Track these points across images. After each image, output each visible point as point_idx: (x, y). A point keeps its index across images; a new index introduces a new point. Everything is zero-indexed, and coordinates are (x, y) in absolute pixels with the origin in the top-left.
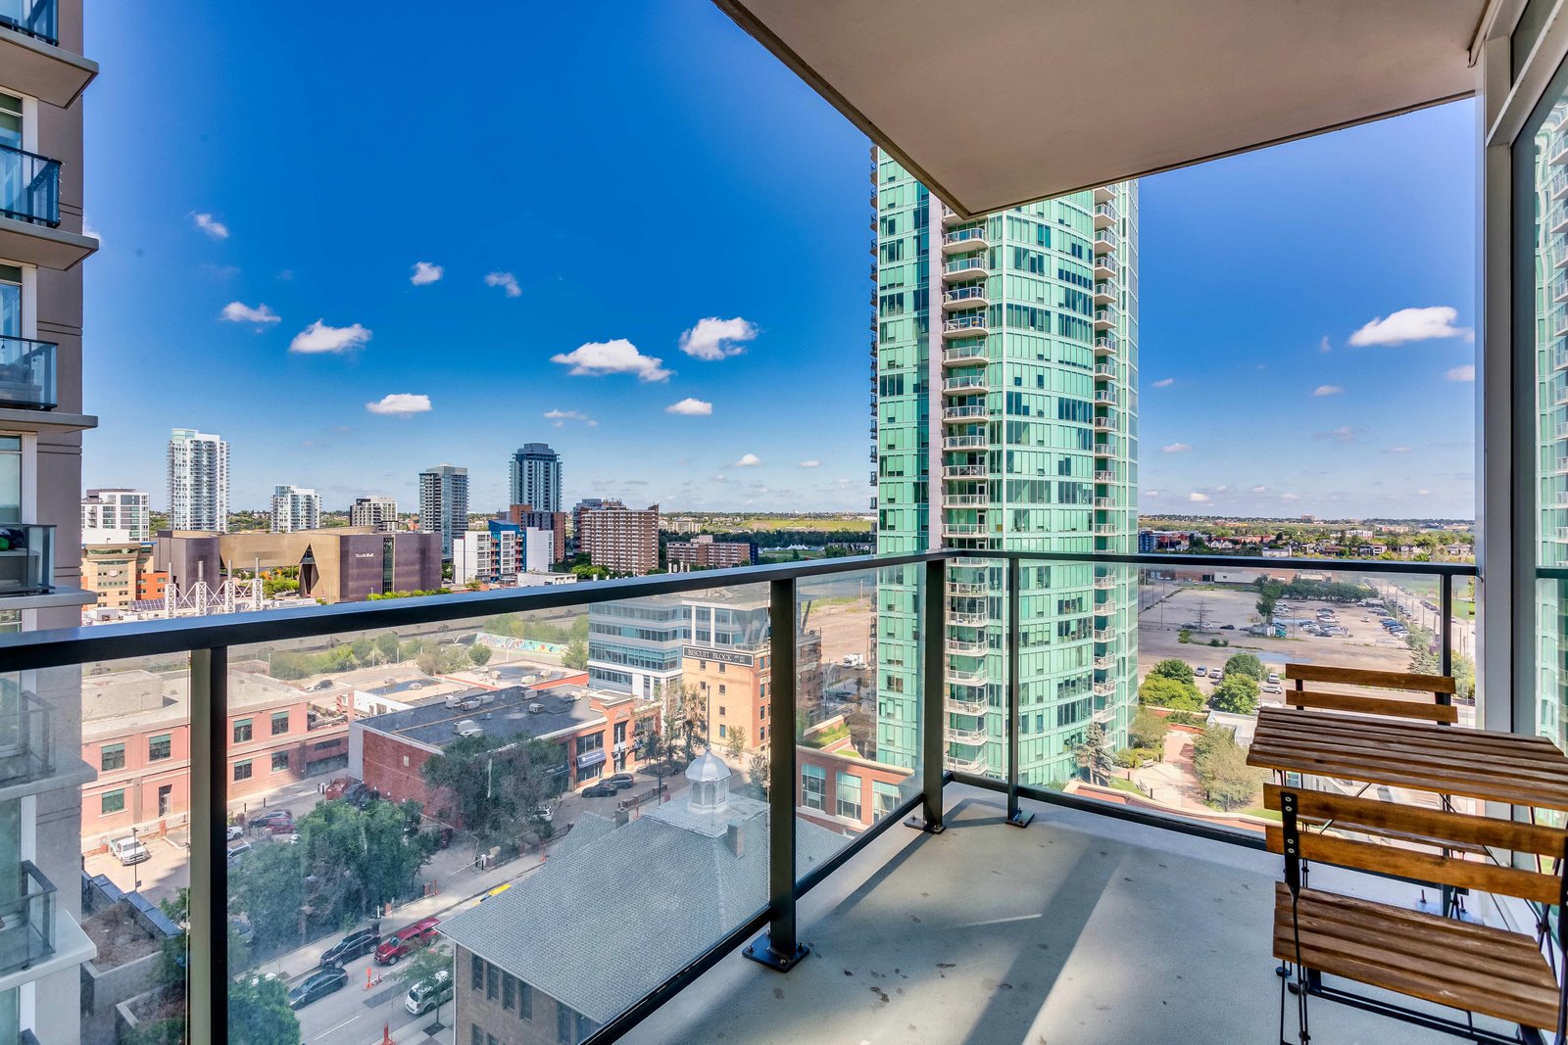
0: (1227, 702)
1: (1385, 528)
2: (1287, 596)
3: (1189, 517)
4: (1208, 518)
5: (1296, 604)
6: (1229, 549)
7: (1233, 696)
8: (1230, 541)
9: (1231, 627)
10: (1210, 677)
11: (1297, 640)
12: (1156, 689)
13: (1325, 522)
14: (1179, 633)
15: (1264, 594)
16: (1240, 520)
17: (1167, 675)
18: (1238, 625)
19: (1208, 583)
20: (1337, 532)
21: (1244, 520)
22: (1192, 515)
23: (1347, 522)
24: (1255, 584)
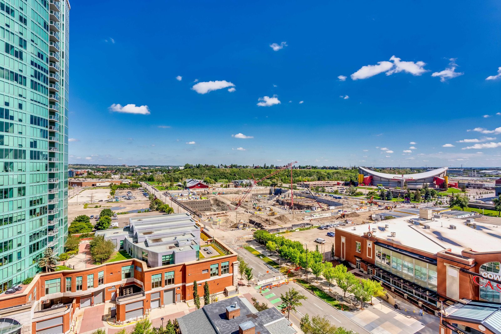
0: (101, 226)
1: (143, 168)
2: (119, 189)
3: (87, 165)
4: (94, 165)
5: (121, 191)
6: (101, 175)
7: (103, 223)
8: (101, 173)
9: (102, 201)
10: (95, 218)
11: (122, 202)
12: (75, 227)
13: (129, 166)
14: (84, 205)
15: (112, 189)
16: (104, 166)
17: (80, 221)
18: (104, 200)
19: (94, 187)
20: (132, 169)
21: (106, 166)
22: (88, 164)
23: (134, 166)
24: (109, 186)
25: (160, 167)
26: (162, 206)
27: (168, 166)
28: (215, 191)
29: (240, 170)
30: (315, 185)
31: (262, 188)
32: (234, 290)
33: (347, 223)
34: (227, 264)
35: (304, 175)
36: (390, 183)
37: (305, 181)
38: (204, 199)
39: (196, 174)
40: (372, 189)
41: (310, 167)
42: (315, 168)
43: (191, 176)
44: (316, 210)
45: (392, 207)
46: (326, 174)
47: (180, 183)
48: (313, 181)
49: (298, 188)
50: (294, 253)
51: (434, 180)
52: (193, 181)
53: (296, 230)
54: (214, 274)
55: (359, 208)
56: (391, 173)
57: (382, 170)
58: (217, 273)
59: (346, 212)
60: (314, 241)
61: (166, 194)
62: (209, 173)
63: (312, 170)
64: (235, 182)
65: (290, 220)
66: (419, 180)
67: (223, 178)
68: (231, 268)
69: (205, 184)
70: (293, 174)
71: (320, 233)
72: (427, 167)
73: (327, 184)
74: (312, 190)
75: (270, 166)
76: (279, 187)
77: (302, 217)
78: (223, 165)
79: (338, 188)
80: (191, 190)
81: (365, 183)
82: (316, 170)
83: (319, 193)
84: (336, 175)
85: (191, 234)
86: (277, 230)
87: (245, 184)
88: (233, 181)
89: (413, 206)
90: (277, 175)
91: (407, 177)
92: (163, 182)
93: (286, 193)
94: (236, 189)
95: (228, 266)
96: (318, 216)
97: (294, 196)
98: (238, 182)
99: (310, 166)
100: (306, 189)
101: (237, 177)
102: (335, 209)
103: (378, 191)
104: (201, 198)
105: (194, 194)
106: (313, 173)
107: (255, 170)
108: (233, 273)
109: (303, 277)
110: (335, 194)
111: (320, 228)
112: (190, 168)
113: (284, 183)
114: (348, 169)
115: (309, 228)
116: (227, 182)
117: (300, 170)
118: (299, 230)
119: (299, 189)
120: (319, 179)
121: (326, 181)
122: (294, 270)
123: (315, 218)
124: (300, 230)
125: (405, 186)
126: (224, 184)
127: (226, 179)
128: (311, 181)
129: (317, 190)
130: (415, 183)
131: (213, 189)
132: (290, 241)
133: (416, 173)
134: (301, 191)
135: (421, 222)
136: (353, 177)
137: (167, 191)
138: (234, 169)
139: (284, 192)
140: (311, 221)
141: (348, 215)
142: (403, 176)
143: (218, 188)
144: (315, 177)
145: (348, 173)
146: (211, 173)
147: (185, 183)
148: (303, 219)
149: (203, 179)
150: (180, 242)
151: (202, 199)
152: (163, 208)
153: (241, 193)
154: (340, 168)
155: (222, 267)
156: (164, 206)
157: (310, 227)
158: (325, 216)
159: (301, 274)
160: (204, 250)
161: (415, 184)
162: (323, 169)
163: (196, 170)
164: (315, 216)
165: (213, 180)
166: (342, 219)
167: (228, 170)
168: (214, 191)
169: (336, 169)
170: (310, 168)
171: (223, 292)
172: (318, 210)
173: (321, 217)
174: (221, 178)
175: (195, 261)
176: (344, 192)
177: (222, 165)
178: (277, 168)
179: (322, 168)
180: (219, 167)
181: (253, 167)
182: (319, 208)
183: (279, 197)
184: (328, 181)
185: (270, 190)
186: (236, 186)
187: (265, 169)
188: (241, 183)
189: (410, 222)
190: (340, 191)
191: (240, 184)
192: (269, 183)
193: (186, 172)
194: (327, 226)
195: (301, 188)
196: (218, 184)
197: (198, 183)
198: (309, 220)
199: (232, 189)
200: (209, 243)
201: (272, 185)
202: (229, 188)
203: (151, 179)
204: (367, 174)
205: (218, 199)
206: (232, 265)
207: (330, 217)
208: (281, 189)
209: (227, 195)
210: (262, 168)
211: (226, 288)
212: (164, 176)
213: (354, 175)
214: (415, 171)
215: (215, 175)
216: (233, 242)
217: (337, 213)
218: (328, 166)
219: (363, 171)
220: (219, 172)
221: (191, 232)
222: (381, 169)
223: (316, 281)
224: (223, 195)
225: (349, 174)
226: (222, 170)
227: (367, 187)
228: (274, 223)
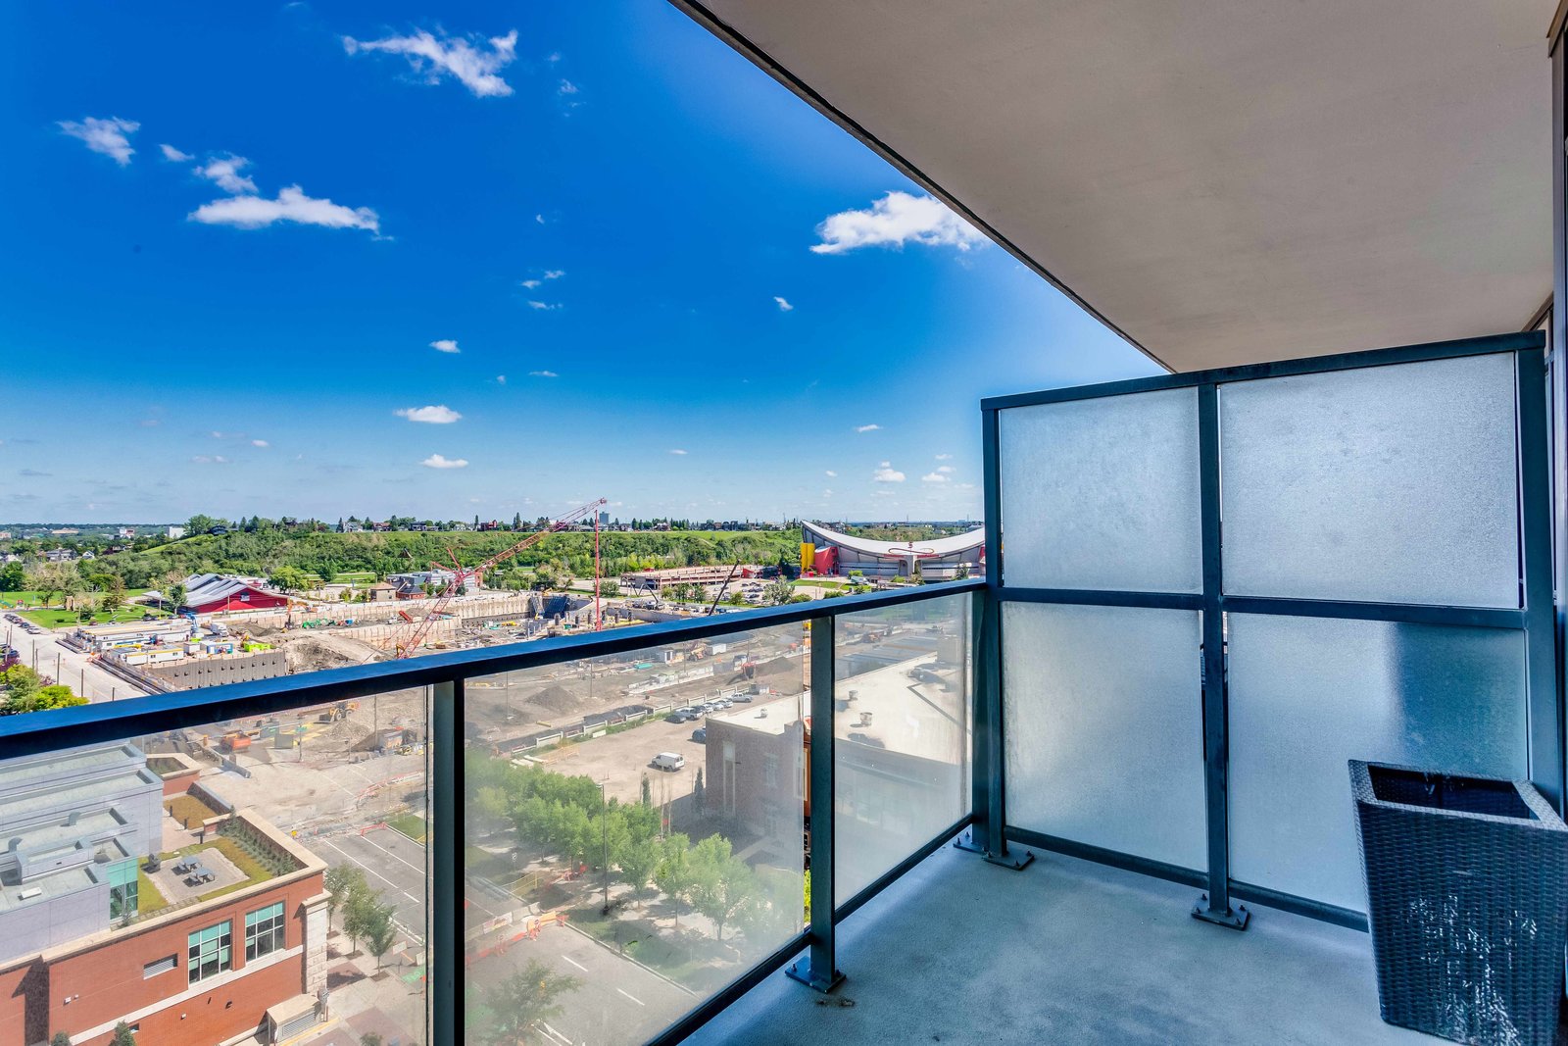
25: (76, 532)
26: (36, 695)
27: (116, 527)
28: (313, 615)
29: (423, 535)
30: (678, 579)
31: (500, 596)
32: (309, 1011)
33: (758, 693)
34: (275, 911)
35: (644, 550)
36: (881, 566)
37: (648, 570)
38: (255, 649)
39: (241, 555)
40: (835, 585)
41: (665, 524)
42: (680, 525)
43: (216, 562)
44: (669, 659)
45: (882, 635)
46: (712, 545)
47: (155, 594)
48: (672, 568)
49: (622, 590)
50: (567, 818)
51: (981, 555)
52: (217, 582)
53: (595, 735)
54: (211, 968)
55: (794, 645)
56: (885, 539)
57: (865, 530)
58: (223, 957)
59: (757, 658)
60: (649, 766)
61: (73, 643)
62: (297, 551)
63: (671, 533)
64: (401, 580)
65: (581, 700)
66: (948, 555)
67: (358, 568)
68: (292, 924)
69: (275, 592)
70: (612, 547)
71: (671, 733)
72: (971, 520)
73: (713, 575)
74: (665, 595)
75: (534, 522)
76: (563, 590)
77: (620, 687)
78: (359, 521)
79: (744, 585)
80: (203, 618)
81: (816, 569)
82: (684, 534)
83: (688, 604)
84: (739, 548)
85: (113, 812)
86: (531, 740)
87: (439, 583)
88: (395, 576)
89: (930, 627)
90: (559, 552)
91: (922, 547)
92: (69, 593)
93: (582, 612)
94: (403, 603)
95: (280, 920)
96: (672, 677)
97: (608, 617)
98: (411, 581)
99: (665, 521)
100: (646, 592)
101: (413, 560)
102: (728, 652)
103: (850, 590)
104: (243, 648)
105: (215, 634)
106: (675, 542)
107: (481, 534)
108: (304, 941)
109: (596, 899)
110: (733, 606)
111: (673, 718)
112: (211, 531)
113: (580, 575)
114: (776, 529)
115: (638, 724)
116: (372, 582)
117: (636, 532)
118: (603, 733)
119: (625, 596)
120: (690, 562)
121: (712, 565)
122: (566, 879)
123: (662, 686)
124: (608, 733)
125: (916, 573)
126: (358, 589)
127: (368, 570)
128: (666, 568)
129: (681, 595)
130: (940, 563)
131: (308, 610)
132: (560, 777)
133: (945, 536)
134: (633, 599)
135: (940, 673)
136: (790, 553)
137: (84, 627)
138: (405, 535)
139: (576, 608)
140: (647, 698)
141: (761, 669)
142: (911, 546)
143: (328, 606)
144: (680, 555)
145: (776, 542)
146: (308, 549)
147: (178, 592)
148: (626, 694)
149: (268, 571)
150: (33, 859)
151: (247, 651)
152: (39, 701)
153: (419, 619)
154: (753, 525)
155: (250, 931)
156: (43, 696)
157: (643, 719)
158: (695, 679)
159: (589, 889)
160: (177, 871)
161: (940, 566)
162: (706, 529)
163: (239, 539)
164: (663, 679)
165: (313, 576)
166: (745, 683)
167: (379, 539)
168: (311, 618)
169: (741, 528)
170: (665, 528)
171: (254, 1030)
172: (676, 661)
173: (681, 682)
174: (347, 565)
175: (106, 934)
176: (760, 599)
177: (352, 519)
178: (561, 527)
179: (703, 525)
180: (340, 528)
181: (476, 524)
182: (678, 654)
183: (557, 623)
184: (718, 567)
185: (529, 601)
186: (401, 596)
187: (516, 533)
188: (422, 583)
189: (914, 675)
190: (747, 595)
191: (422, 587)
192: (526, 579)
193: (195, 549)
194: (697, 709)
195: (631, 592)
196: (332, 591)
197: (239, 588)
198: (644, 693)
199: (388, 604)
200: (211, 836)
201: (536, 586)
202: (375, 604)
203: (9, 581)
204: (822, 541)
205: (323, 646)
206: (302, 913)
207: (709, 678)
208: (565, 597)
209: (366, 628)
210: (507, 528)
211: (268, 1010)
212: (81, 565)
213: (792, 546)
214: (944, 532)
215: (323, 558)
216: (350, 809)
217: (733, 664)
218: (719, 519)
219: (814, 533)
220: (339, 547)
221: (113, 804)
222: (861, 528)
223: (635, 904)
224: (347, 630)
225: (779, 542)
226: (355, 537)
227: (823, 579)
228: (522, 718)
